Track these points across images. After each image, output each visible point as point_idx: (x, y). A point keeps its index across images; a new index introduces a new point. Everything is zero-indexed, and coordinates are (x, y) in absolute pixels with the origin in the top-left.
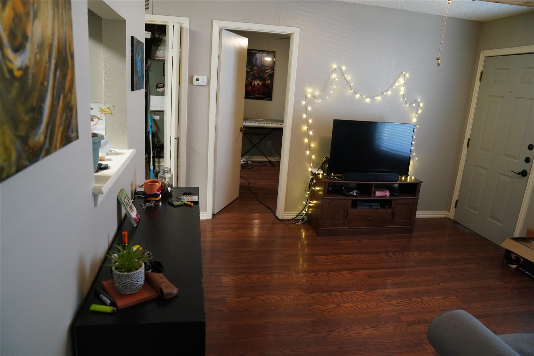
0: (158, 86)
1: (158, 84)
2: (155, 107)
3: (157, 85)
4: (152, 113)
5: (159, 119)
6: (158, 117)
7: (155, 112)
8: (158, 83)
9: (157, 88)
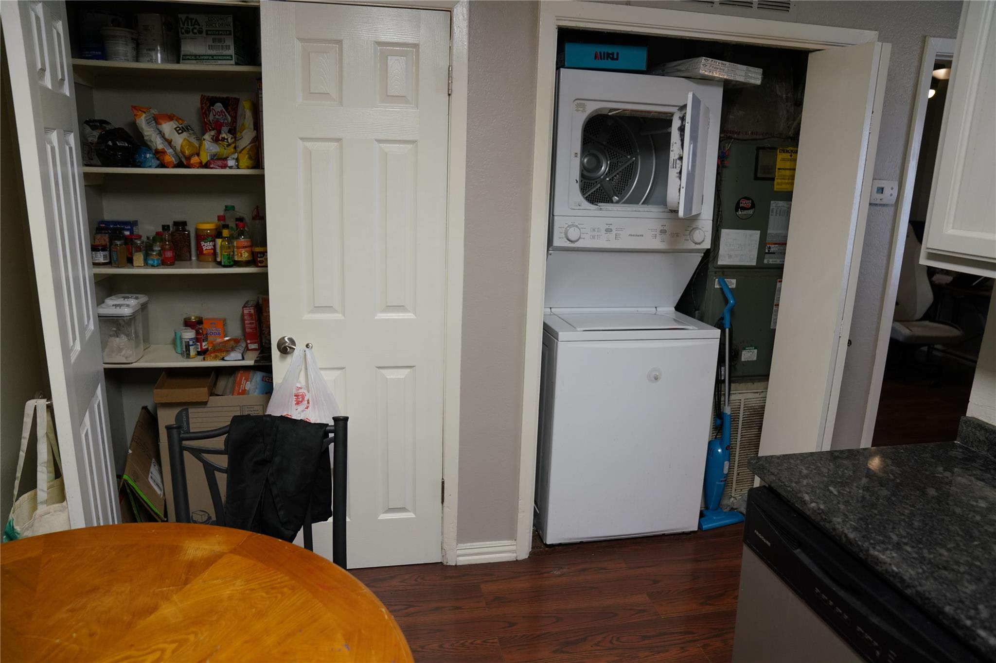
0: (741, 205)
1: (740, 200)
2: (730, 257)
3: (738, 203)
4: (719, 271)
5: (734, 286)
6: (734, 281)
7: (725, 270)
8: (740, 198)
9: (737, 211)
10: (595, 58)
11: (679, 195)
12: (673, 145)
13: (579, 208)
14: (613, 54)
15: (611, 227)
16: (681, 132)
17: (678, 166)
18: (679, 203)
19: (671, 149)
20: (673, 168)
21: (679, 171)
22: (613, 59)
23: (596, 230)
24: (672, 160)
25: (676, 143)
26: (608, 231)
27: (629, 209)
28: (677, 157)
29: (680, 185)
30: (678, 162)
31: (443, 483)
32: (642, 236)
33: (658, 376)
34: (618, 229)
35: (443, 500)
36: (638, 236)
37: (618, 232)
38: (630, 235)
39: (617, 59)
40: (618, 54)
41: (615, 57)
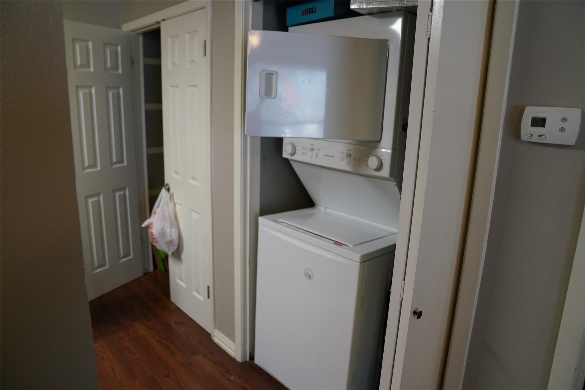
10: (302, 15)
14: (312, 9)
15: (314, 147)
22: (313, 12)
23: (304, 148)
26: (312, 150)
31: (208, 287)
32: (333, 157)
33: (311, 275)
34: (317, 149)
35: (209, 297)
36: (330, 156)
37: (317, 152)
38: (325, 155)
39: (315, 12)
40: (315, 7)
41: (314, 10)
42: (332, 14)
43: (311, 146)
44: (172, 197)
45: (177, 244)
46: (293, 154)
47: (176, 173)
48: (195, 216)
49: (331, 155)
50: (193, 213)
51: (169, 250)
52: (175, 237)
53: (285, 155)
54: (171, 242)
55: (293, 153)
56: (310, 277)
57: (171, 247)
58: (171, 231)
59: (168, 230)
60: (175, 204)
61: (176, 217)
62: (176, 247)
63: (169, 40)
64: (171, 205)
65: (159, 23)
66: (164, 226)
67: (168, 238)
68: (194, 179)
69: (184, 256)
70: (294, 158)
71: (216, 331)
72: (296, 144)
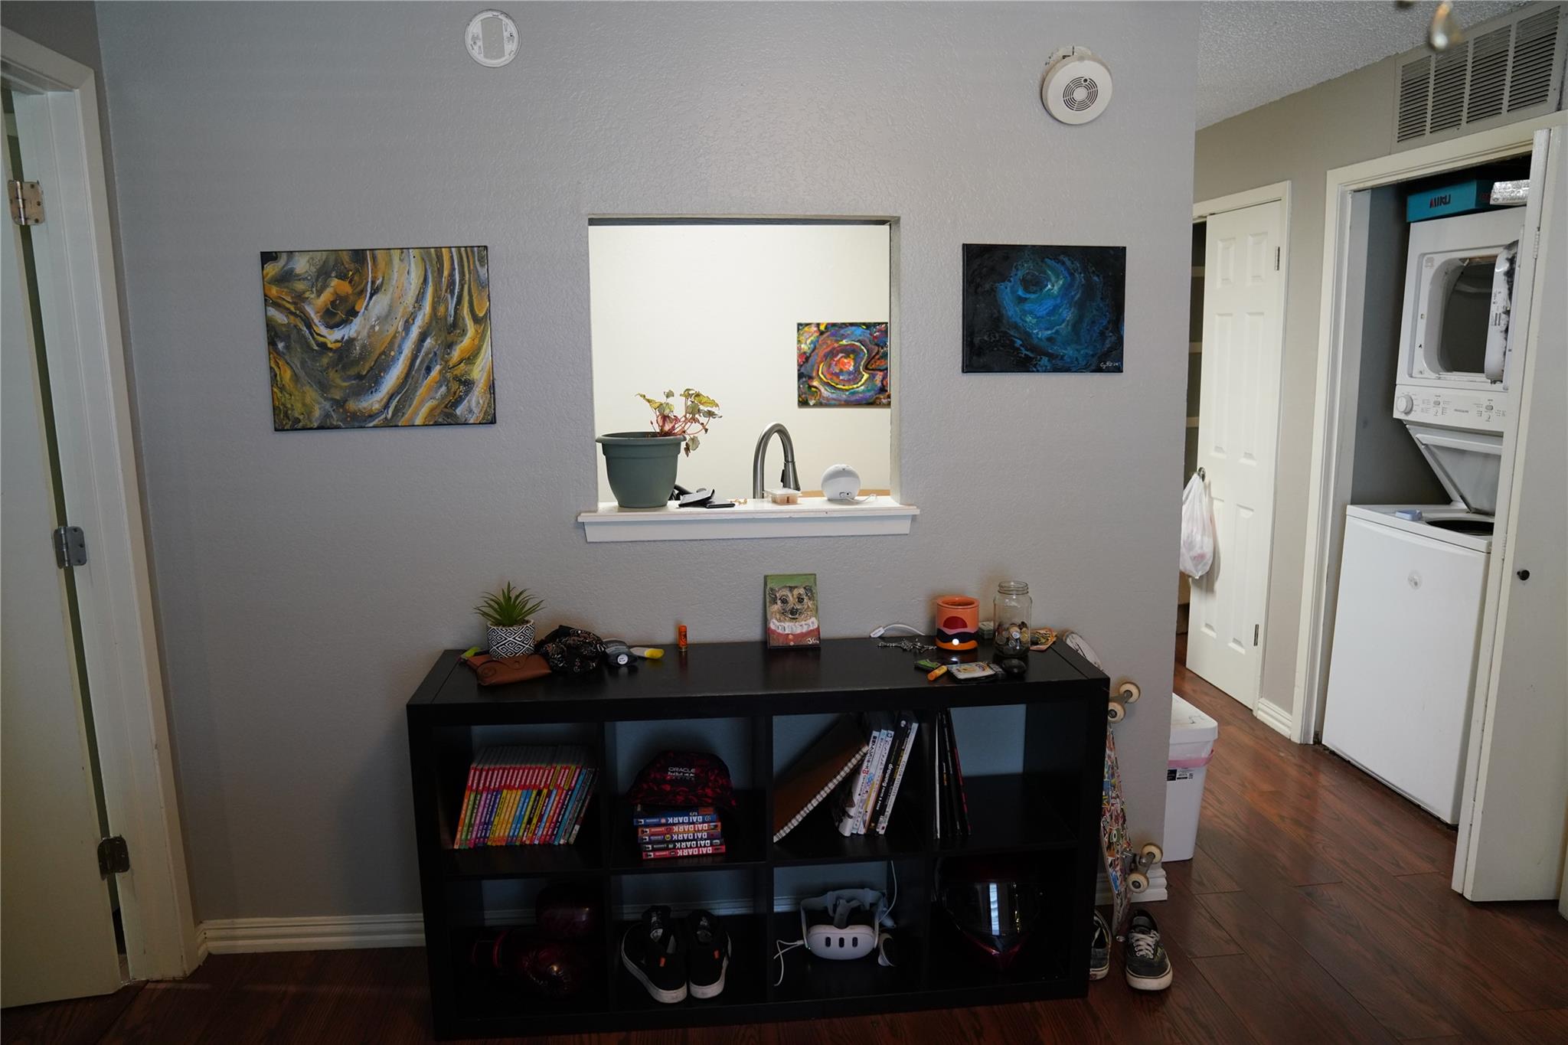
10: (1431, 207)
11: (1504, 361)
12: (1495, 296)
13: (1421, 376)
14: (1445, 198)
15: (1439, 399)
16: (1508, 277)
17: (1503, 323)
18: (1503, 371)
19: (1493, 300)
20: (1495, 324)
21: (1504, 329)
22: (1445, 203)
23: (1426, 401)
24: (1494, 316)
25: (1500, 293)
26: (1437, 403)
27: (1465, 379)
28: (1501, 310)
29: (1506, 347)
30: (1503, 316)
31: (1257, 627)
32: (1467, 412)
33: (1418, 581)
34: (1444, 402)
35: (1256, 644)
36: (1463, 411)
37: (1445, 406)
38: (1456, 410)
39: (1449, 202)
40: (1450, 196)
41: (1447, 200)
42: (1473, 206)
43: (1436, 399)
44: (1207, 488)
45: (1210, 562)
46: (1407, 413)
47: (1218, 449)
48: (1245, 513)
49: (1465, 410)
50: (1242, 510)
51: (1198, 572)
52: (1208, 550)
53: (1397, 415)
54: (1201, 557)
55: (1408, 410)
56: (1416, 584)
57: (1200, 567)
58: (1202, 541)
59: (1198, 538)
60: (1211, 500)
61: (1212, 520)
62: (1208, 568)
63: (1220, 245)
64: (1205, 500)
65: (1206, 217)
66: (1192, 531)
67: (1197, 551)
68: (1249, 455)
69: (1218, 586)
70: (1410, 418)
71: (1263, 700)
72: (1413, 397)
